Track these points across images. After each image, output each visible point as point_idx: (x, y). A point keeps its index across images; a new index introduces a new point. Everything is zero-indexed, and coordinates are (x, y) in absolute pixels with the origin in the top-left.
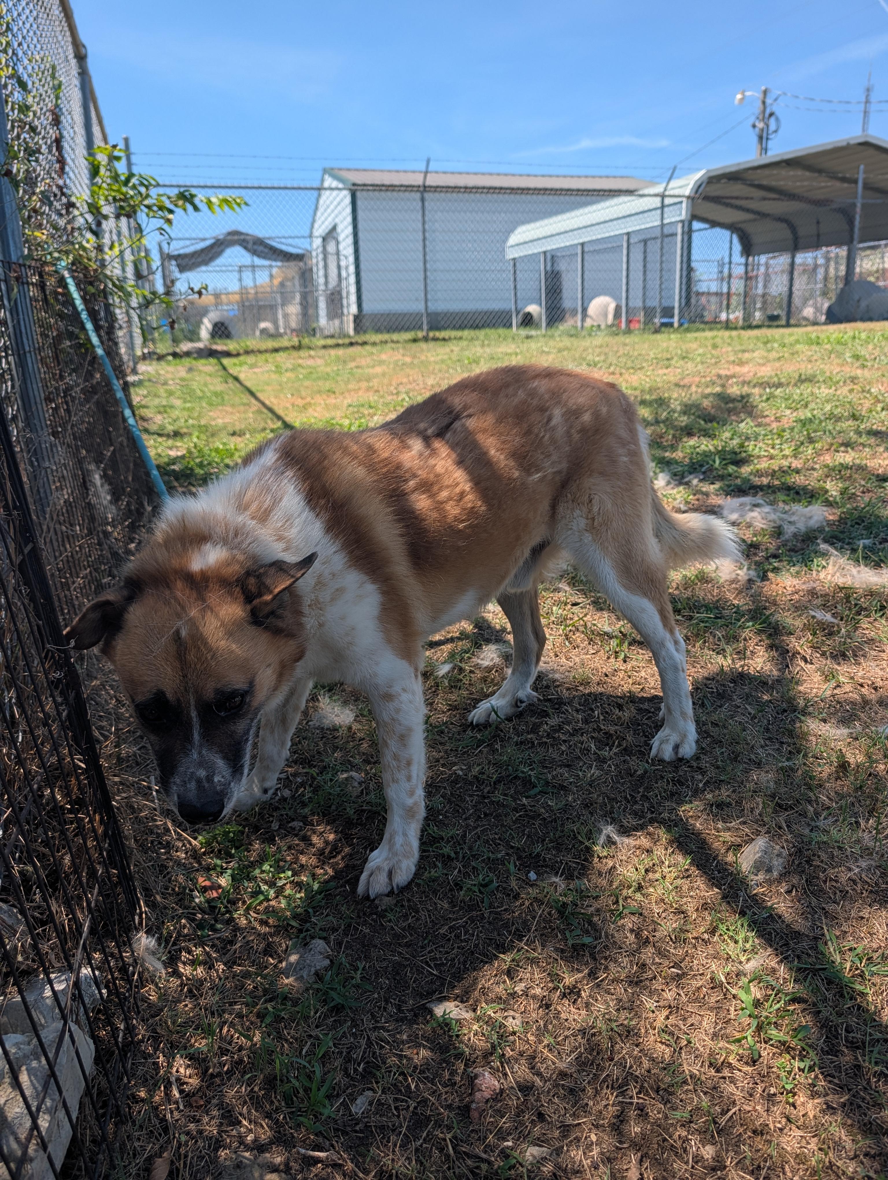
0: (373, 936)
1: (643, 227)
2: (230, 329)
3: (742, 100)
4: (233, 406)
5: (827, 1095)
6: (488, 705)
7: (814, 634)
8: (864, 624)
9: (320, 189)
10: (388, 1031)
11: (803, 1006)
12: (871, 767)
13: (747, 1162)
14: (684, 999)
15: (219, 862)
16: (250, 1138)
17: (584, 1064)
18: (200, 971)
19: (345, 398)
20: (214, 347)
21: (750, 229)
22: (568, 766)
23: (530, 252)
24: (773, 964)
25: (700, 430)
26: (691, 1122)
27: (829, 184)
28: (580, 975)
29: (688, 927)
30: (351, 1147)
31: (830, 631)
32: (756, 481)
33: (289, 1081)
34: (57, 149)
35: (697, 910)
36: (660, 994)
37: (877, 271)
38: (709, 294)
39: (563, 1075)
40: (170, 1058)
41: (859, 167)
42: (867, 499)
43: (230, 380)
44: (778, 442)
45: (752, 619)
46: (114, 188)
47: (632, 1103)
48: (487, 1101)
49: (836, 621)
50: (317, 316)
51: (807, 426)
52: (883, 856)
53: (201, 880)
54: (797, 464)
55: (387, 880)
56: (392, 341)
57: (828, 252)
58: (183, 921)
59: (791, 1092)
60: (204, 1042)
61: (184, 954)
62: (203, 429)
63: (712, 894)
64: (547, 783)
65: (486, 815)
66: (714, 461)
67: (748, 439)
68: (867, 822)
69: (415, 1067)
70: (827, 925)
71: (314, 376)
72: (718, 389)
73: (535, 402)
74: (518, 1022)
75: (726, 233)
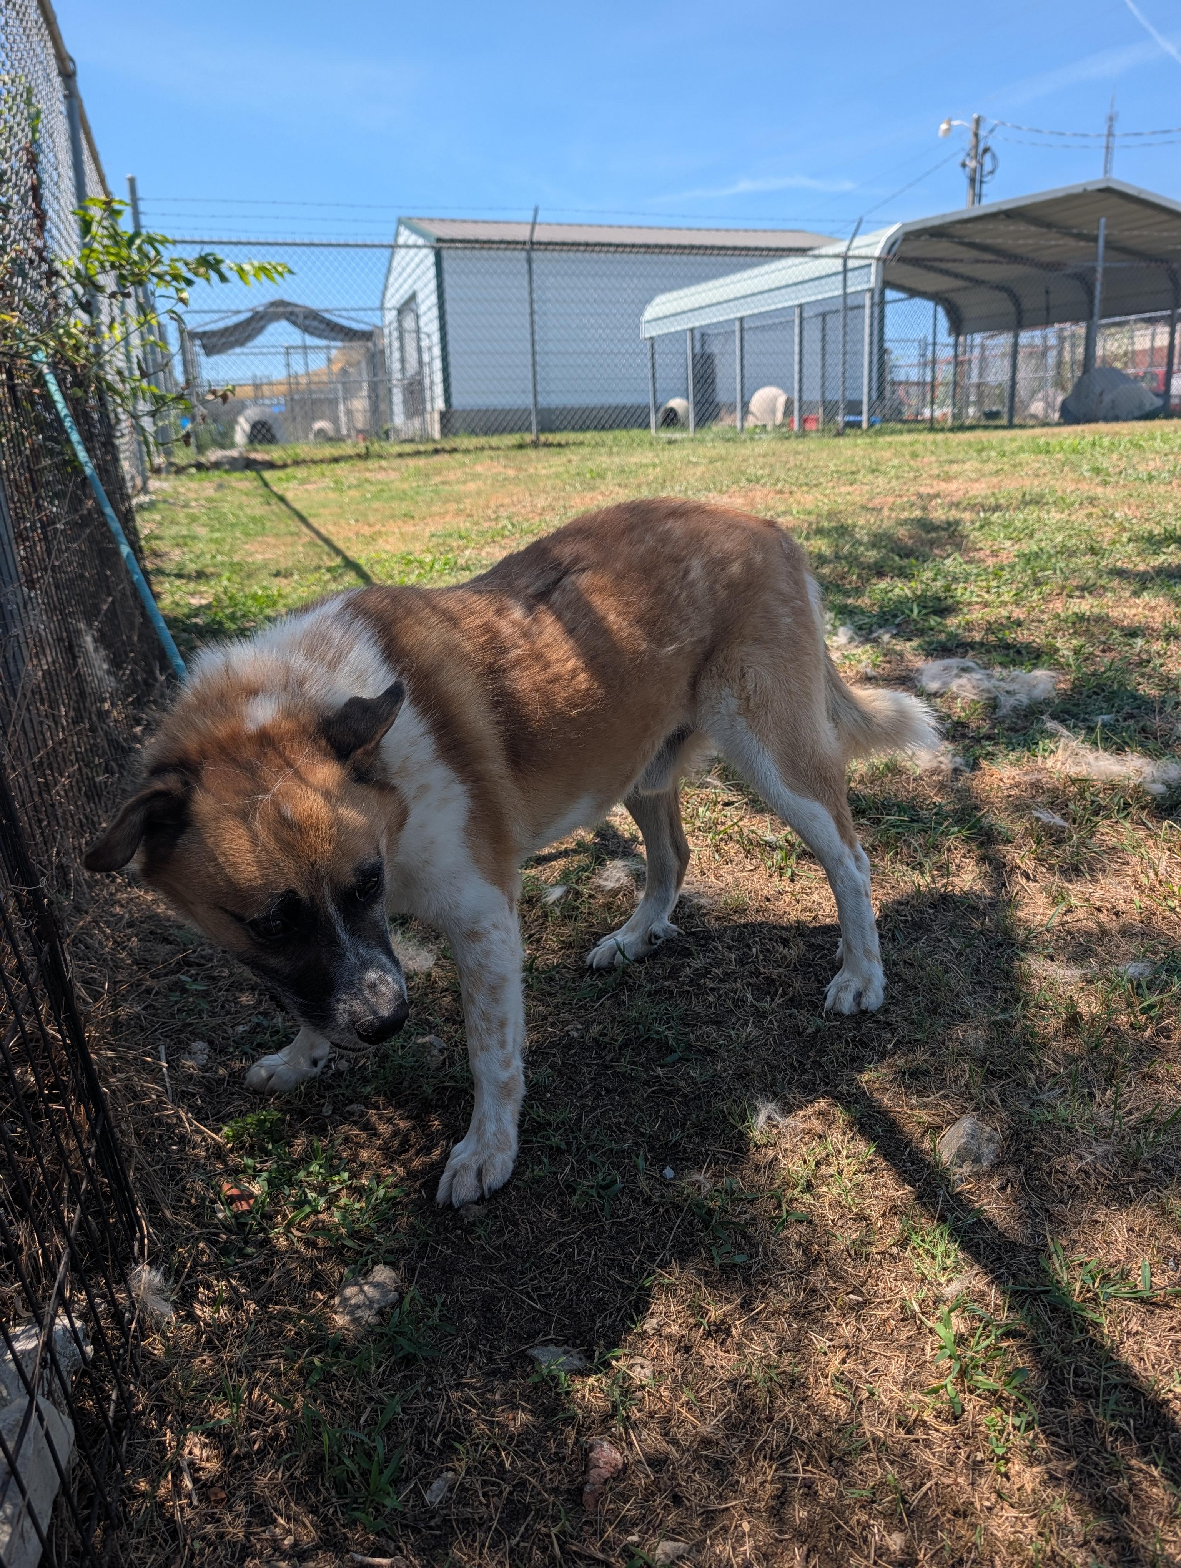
0: (457, 1259)
1: (820, 297)
2: (274, 431)
3: (948, 130)
4: (277, 535)
5: (1049, 1460)
6: (613, 942)
7: (1039, 842)
8: (1104, 826)
9: (393, 247)
10: (475, 1389)
11: (1020, 1341)
12: (1110, 1020)
13: (946, 1554)
14: (866, 1335)
15: (250, 1162)
16: (288, 1541)
17: (735, 1427)
18: (223, 1312)
19: (427, 524)
20: (253, 456)
21: (960, 299)
22: (717, 1023)
23: (672, 330)
24: (982, 1286)
25: (893, 569)
26: (874, 1502)
27: (1061, 242)
28: (730, 1307)
29: (871, 1239)
30: (424, 1550)
31: (1057, 838)
32: (966, 636)
33: (341, 1463)
34: (35, 199)
35: (884, 1215)
36: (835, 1330)
37: (1126, 354)
38: (907, 383)
39: (706, 1442)
40: (181, 1434)
41: (1099, 220)
42: (1107, 660)
43: (274, 501)
44: (994, 583)
45: (958, 822)
46: (112, 251)
47: (796, 1479)
48: (606, 1481)
49: (1066, 825)
50: (392, 412)
51: (1033, 563)
52: (1123, 1138)
53: (226, 1187)
54: (1018, 613)
55: (475, 1182)
56: (491, 448)
57: (1062, 330)
58: (201, 1245)
59: (1003, 1458)
60: (227, 1411)
61: (201, 1290)
62: (236, 568)
63: (902, 1193)
64: (689, 1047)
65: (608, 1091)
66: (912, 611)
67: (955, 579)
68: (1104, 1094)
69: (511, 1438)
70: (1051, 1232)
71: (385, 495)
72: (918, 513)
73: (667, 550)
74: (648, 1371)
75: (929, 305)
